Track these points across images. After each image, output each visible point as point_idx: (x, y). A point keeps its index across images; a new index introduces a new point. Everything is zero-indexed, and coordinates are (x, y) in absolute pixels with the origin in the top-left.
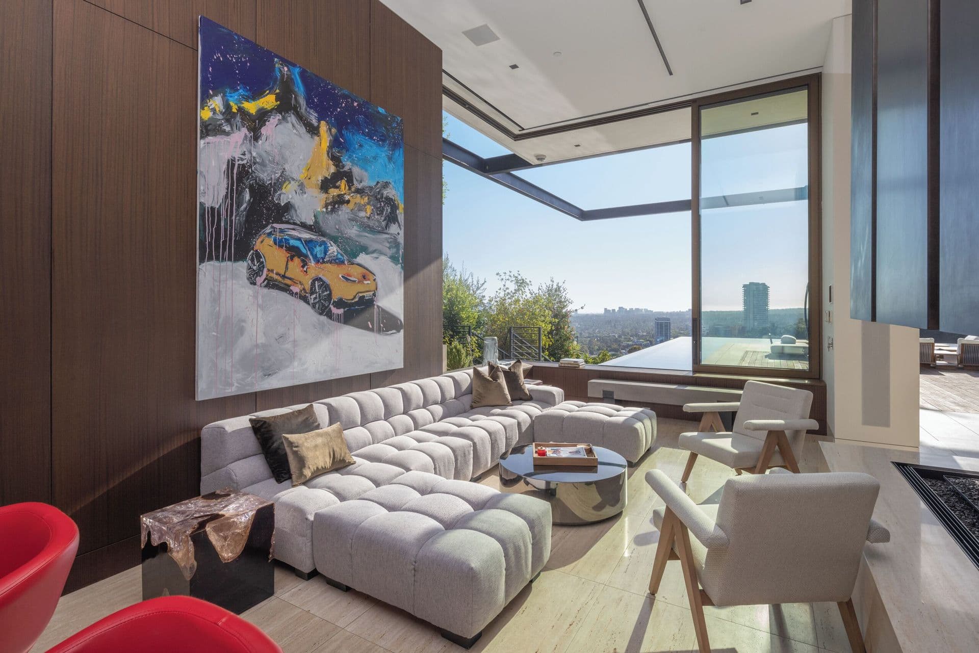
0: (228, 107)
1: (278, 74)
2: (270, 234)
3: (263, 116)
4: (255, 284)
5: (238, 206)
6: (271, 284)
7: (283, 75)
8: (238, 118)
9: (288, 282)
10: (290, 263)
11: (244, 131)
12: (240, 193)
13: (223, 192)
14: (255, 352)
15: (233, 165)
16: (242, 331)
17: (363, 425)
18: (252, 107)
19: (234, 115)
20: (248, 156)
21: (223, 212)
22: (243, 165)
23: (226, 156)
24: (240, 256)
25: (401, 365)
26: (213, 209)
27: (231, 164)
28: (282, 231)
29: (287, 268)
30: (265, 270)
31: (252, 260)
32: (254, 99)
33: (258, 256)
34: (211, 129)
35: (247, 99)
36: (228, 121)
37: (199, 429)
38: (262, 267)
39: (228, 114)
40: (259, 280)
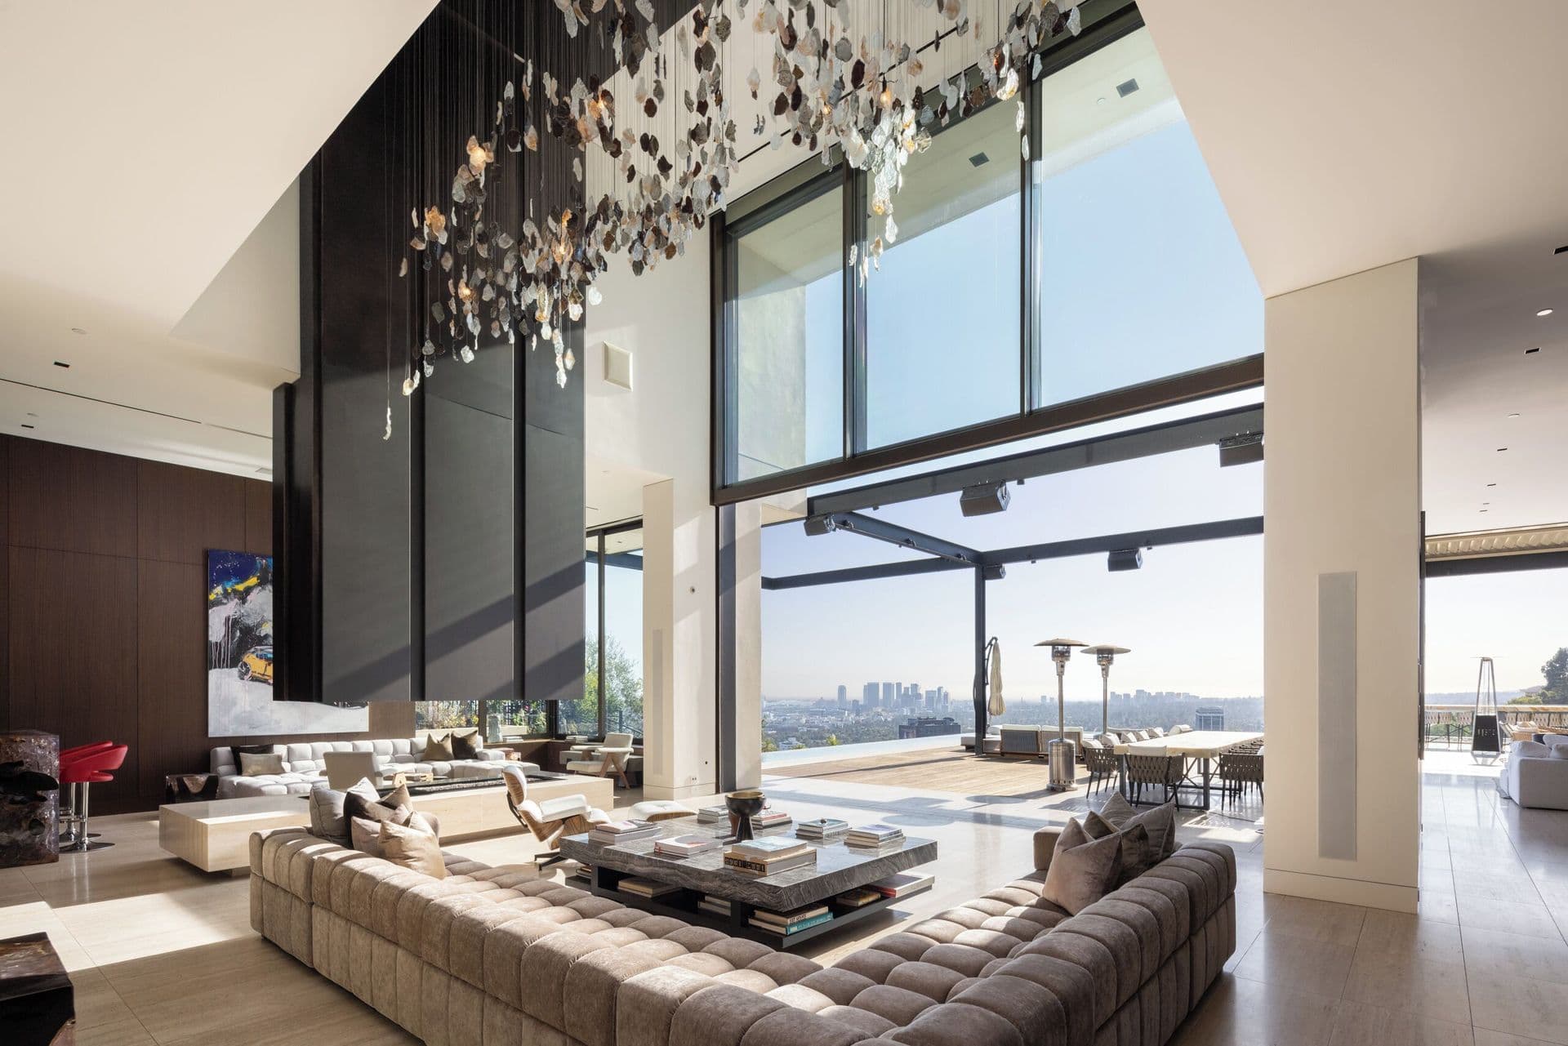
0: (225, 590)
1: (259, 566)
2: (253, 652)
3: (248, 590)
4: (243, 679)
5: (232, 640)
6: (254, 679)
7: (262, 565)
8: (232, 595)
9: (266, 677)
10: (268, 667)
11: (236, 600)
12: (233, 633)
13: (223, 634)
14: (243, 715)
15: (229, 619)
16: (235, 704)
17: (313, 759)
18: (241, 587)
19: (229, 594)
20: (238, 613)
21: (223, 645)
22: (236, 619)
23: (224, 615)
24: (233, 665)
25: (367, 730)
26: (217, 643)
27: (227, 619)
28: (261, 650)
29: (265, 670)
30: (250, 672)
31: (242, 667)
32: (242, 583)
33: (245, 664)
34: (217, 603)
35: (237, 583)
36: (225, 598)
37: (210, 750)
38: (248, 670)
39: (226, 594)
40: (246, 677)
